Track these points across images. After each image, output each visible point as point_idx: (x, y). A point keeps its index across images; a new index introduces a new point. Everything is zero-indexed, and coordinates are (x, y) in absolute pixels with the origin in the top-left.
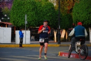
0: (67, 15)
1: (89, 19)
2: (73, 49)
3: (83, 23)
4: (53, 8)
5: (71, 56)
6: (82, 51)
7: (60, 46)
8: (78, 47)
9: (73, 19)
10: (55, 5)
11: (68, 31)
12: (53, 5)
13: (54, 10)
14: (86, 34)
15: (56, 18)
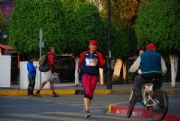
0: (125, 30)
1: (170, 38)
2: (138, 98)
3: (157, 45)
4: (97, 15)
5: (134, 113)
6: (155, 103)
7: (112, 93)
8: (147, 94)
9: (139, 38)
10: (101, 8)
11: (128, 62)
12: (96, 9)
13: (100, 18)
14: (164, 68)
15: (104, 35)
